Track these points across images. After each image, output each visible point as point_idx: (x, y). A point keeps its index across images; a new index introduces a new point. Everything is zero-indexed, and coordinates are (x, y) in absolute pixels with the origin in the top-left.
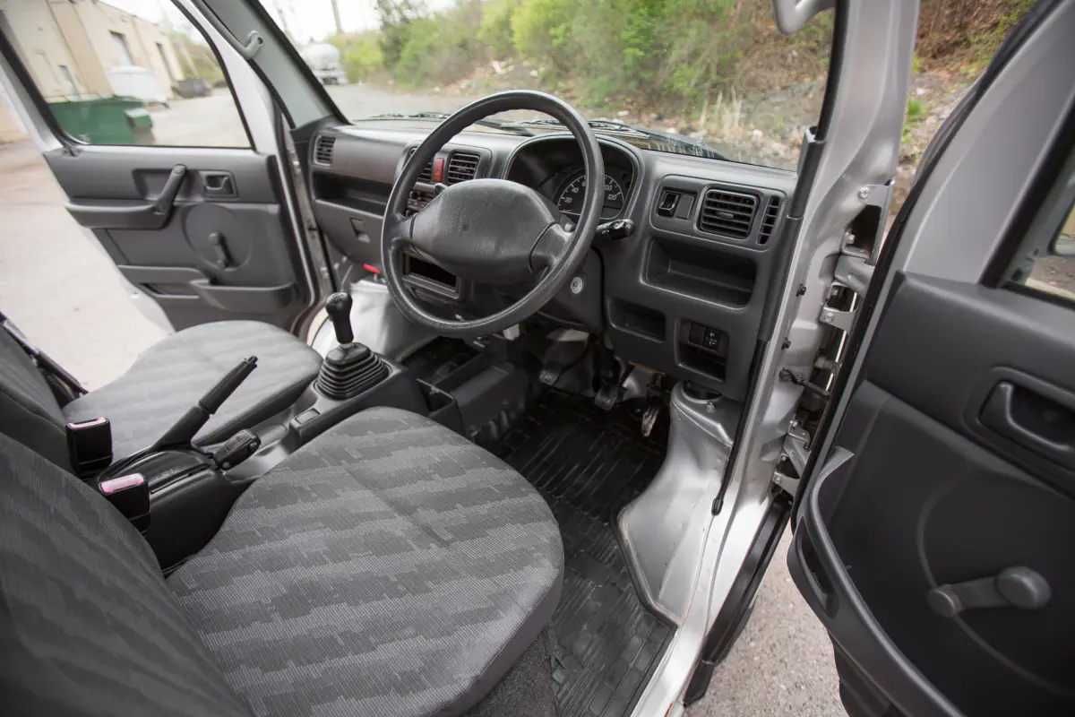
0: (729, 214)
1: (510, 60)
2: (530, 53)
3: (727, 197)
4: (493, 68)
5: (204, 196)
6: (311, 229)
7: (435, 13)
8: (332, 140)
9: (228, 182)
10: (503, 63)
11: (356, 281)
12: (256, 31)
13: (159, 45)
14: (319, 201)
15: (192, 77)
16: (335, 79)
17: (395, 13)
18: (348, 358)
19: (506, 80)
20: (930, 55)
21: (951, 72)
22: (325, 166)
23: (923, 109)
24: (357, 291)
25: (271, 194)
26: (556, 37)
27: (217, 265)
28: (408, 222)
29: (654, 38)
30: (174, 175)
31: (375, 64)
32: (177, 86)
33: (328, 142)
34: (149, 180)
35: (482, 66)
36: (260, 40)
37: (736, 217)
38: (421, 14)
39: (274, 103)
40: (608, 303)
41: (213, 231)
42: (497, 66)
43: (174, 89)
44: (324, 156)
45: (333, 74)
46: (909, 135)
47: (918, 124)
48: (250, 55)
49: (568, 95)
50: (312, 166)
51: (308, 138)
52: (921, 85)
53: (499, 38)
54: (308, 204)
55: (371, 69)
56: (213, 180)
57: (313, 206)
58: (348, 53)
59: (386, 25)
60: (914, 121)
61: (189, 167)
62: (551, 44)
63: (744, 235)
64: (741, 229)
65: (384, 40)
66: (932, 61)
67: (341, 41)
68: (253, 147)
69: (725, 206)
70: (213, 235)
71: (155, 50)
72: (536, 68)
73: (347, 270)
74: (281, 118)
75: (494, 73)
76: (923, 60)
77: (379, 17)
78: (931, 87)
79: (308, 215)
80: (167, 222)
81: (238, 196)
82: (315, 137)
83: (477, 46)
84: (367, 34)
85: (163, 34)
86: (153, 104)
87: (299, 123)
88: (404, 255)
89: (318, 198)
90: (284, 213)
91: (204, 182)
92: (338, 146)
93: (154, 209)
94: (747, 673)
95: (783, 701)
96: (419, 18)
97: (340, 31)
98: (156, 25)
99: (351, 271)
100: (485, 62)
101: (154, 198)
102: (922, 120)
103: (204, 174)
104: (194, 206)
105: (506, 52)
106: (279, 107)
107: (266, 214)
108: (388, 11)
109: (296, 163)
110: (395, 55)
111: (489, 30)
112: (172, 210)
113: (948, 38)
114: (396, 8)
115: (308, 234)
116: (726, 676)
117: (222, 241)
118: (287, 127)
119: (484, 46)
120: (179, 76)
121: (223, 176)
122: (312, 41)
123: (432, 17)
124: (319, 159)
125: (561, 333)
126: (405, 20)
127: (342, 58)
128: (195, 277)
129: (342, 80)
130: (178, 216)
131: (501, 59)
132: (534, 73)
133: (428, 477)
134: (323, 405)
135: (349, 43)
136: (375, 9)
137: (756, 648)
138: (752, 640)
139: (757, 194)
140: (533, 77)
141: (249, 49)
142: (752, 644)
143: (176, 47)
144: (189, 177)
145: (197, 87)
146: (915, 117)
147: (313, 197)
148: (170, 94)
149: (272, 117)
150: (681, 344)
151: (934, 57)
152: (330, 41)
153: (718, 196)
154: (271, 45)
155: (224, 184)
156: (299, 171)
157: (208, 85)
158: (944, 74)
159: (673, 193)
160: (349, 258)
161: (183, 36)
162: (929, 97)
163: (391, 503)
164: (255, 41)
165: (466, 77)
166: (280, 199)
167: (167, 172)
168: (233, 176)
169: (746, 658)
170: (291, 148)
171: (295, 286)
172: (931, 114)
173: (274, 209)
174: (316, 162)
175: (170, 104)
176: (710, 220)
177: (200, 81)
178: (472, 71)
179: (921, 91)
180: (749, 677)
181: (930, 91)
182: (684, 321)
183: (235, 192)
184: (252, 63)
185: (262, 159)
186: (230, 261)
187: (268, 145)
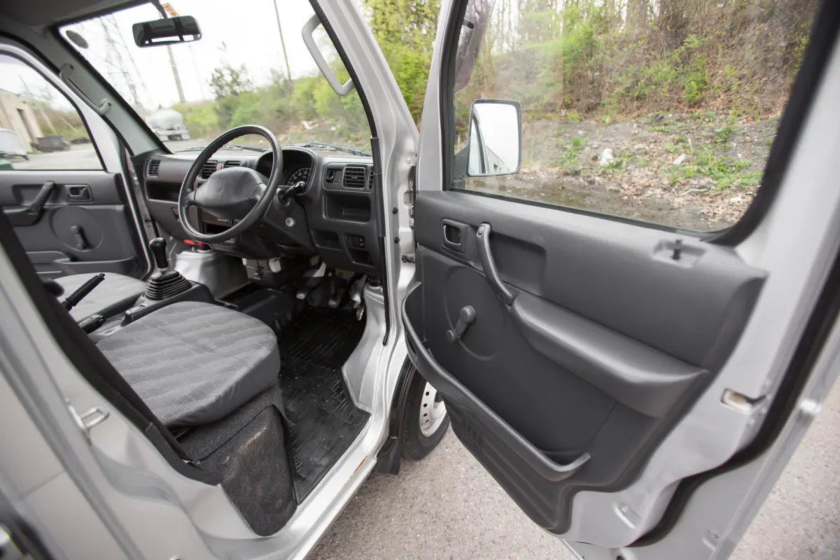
0: (356, 177)
1: (316, 120)
2: (330, 115)
3: (355, 170)
4: (303, 126)
5: (67, 201)
6: (147, 221)
7: (258, 88)
8: (159, 162)
9: (86, 192)
10: (311, 123)
11: (179, 252)
12: (106, 99)
13: (20, 111)
14: (150, 200)
15: (51, 135)
16: (180, 136)
17: (227, 88)
18: (165, 276)
19: (313, 134)
20: (584, 111)
21: (596, 121)
22: (154, 177)
23: (583, 143)
24: (181, 259)
25: (118, 199)
26: (346, 104)
27: (77, 249)
28: (193, 194)
29: (412, 103)
30: (44, 188)
31: (212, 125)
32: (37, 142)
33: (156, 163)
34: (24, 192)
35: (295, 124)
36: (110, 105)
37: (359, 178)
38: (247, 89)
39: (119, 142)
40: (312, 232)
41: (73, 225)
42: (305, 124)
43: (33, 145)
44: (154, 171)
45: (177, 132)
46: (576, 158)
47: (580, 151)
48: (102, 112)
49: (357, 143)
50: (146, 178)
51: (143, 162)
52: (580, 129)
53: (307, 105)
54: (144, 203)
55: (209, 129)
56: (75, 190)
57: (148, 204)
58: (189, 116)
59: (220, 97)
60: (578, 150)
61: (57, 183)
62: (343, 108)
63: (363, 186)
64: (360, 183)
65: (218, 107)
66: (587, 115)
67: (185, 109)
68: (105, 169)
69: (354, 174)
70: (74, 227)
71: (17, 115)
72: (334, 125)
73: (172, 246)
74: (125, 151)
75: (304, 129)
76: (581, 114)
77: (214, 91)
78: (586, 130)
79: (145, 212)
80: (37, 220)
81: (93, 200)
82: (148, 161)
83: (291, 111)
84: (206, 103)
85: (24, 102)
86: (12, 157)
87: (136, 153)
88: (203, 222)
89: (150, 198)
90: (127, 211)
91: (69, 192)
92: (162, 166)
93: (28, 211)
94: (442, 466)
95: (463, 476)
96: (245, 92)
97: (183, 100)
98: (18, 95)
99: (176, 247)
100: (297, 122)
101: (28, 204)
102: (582, 149)
103: (68, 187)
104: (58, 209)
105: (311, 115)
106: (123, 143)
107: (114, 210)
108: (221, 87)
109: (135, 178)
110: (227, 118)
111: (298, 100)
112: (42, 212)
113: (592, 101)
114: (227, 85)
115: (145, 225)
116: (429, 469)
117: (81, 231)
118: (128, 155)
119: (295, 112)
120: (38, 134)
121: (83, 188)
122: (160, 107)
123: (256, 91)
124: (150, 173)
125: (314, 273)
126: (235, 93)
127: (185, 120)
128: (59, 257)
129: (184, 137)
130: (46, 216)
131: (308, 120)
132: (333, 129)
133: (207, 326)
134: (148, 303)
135: (190, 110)
136: (211, 85)
137: (448, 452)
138: (447, 448)
139: (366, 167)
140: (333, 132)
141: (102, 109)
142: (447, 450)
143: (36, 112)
144: (56, 190)
145: (56, 143)
146: (579, 147)
147: (147, 198)
148: (30, 149)
149: (118, 150)
150: (350, 250)
151: (587, 112)
152: (175, 108)
153: (351, 169)
154: (117, 107)
155: (83, 193)
156: (137, 183)
157: (67, 142)
158: (593, 122)
159: (332, 171)
160: (174, 237)
161: (43, 104)
162: (585, 135)
163: (183, 340)
164: (106, 105)
165: (283, 132)
166: (124, 200)
167: (39, 186)
168: (90, 188)
169: (442, 458)
170: (132, 169)
171: (136, 258)
172: (587, 145)
173: (120, 208)
174: (148, 175)
175: (30, 156)
176: (348, 182)
177: (59, 138)
178: (288, 128)
179: (581, 132)
180: (443, 468)
181: (586, 132)
182: (348, 235)
183: (91, 198)
184: (104, 117)
185: (112, 176)
186: (87, 245)
187: (115, 167)
